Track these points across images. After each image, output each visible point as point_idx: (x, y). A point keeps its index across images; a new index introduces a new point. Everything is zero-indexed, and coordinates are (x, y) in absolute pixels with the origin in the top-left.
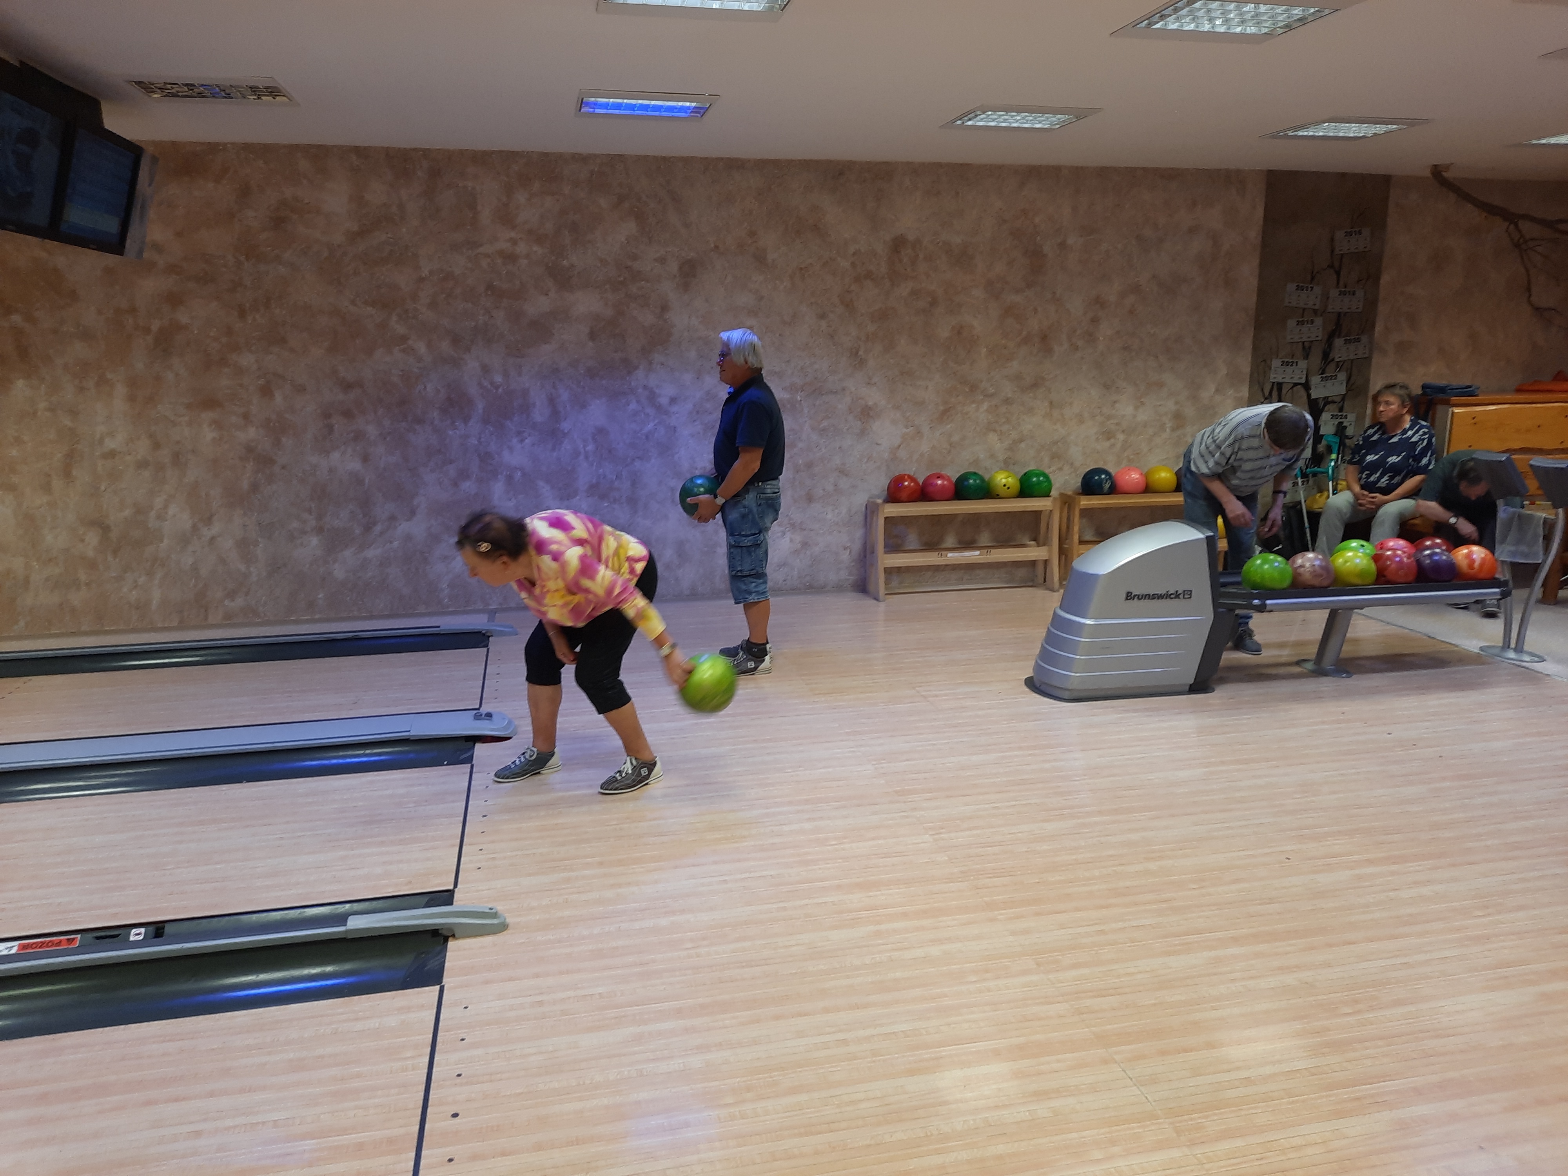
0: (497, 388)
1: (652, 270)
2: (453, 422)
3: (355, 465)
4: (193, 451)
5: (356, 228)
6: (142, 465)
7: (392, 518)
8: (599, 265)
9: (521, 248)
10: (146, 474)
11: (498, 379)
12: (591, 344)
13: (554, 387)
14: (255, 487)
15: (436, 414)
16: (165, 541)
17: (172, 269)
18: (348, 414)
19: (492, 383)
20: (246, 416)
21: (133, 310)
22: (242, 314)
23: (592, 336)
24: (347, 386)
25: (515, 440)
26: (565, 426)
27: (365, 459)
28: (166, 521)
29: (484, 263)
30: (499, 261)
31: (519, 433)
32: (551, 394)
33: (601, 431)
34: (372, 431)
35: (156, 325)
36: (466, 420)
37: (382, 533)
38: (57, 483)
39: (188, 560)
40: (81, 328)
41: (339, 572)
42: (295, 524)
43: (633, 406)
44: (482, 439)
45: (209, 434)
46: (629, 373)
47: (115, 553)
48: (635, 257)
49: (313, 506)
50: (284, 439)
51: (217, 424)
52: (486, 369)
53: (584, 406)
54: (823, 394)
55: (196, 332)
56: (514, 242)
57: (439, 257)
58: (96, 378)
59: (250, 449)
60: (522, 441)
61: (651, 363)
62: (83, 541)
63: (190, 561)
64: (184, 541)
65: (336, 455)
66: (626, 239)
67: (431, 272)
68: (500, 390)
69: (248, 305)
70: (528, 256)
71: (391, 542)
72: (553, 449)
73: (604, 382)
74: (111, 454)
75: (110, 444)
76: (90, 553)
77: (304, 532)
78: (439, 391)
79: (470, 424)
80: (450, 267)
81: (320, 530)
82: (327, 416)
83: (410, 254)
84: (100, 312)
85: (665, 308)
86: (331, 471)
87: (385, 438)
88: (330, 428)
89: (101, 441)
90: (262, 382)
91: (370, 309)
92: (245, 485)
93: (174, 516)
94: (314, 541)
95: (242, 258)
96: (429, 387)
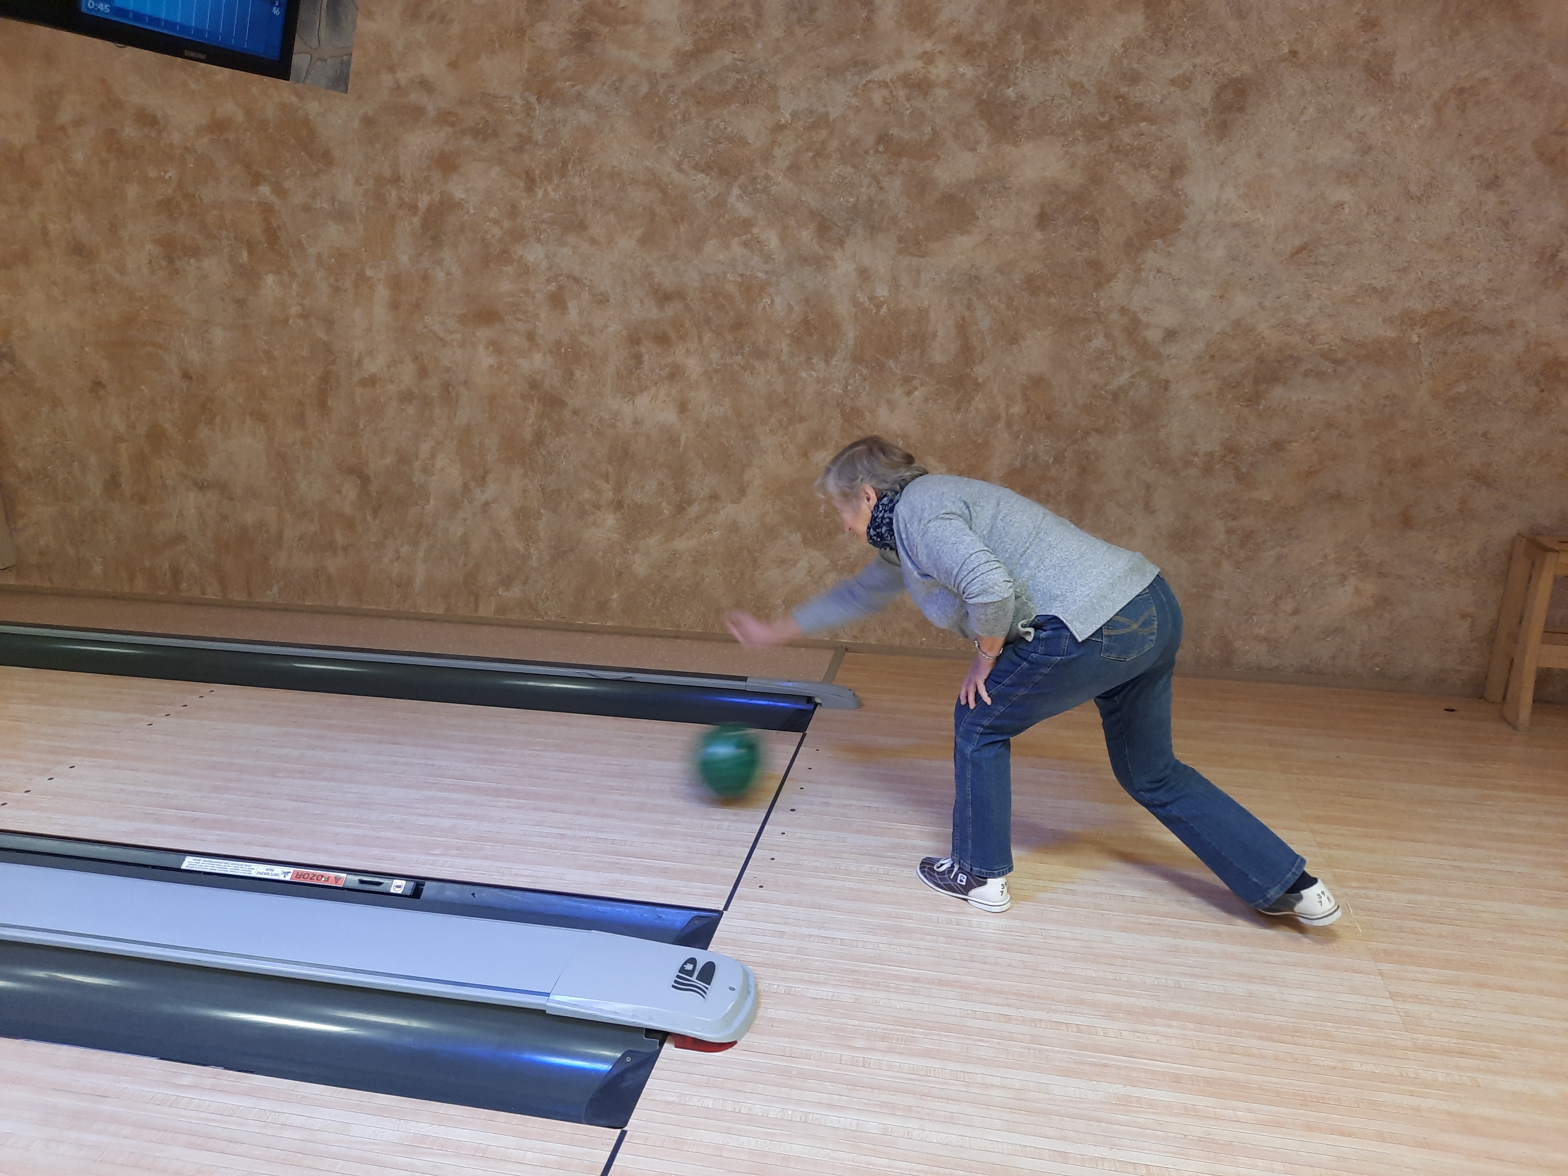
0: (879, 307)
1: (1162, 101)
2: (809, 359)
3: (669, 416)
4: (466, 382)
5: (689, 47)
6: (406, 397)
7: (714, 497)
8: (1068, 94)
9: (940, 70)
10: (411, 410)
11: (882, 291)
12: (1038, 235)
13: (969, 307)
14: (539, 438)
15: (784, 345)
16: (432, 501)
17: (445, 118)
18: (663, 340)
19: (872, 299)
20: (531, 337)
21: (396, 180)
22: (531, 183)
23: (1043, 220)
24: (663, 297)
25: (899, 392)
26: (981, 371)
27: (683, 407)
28: (433, 475)
29: (877, 97)
30: (901, 93)
31: (907, 380)
32: (963, 318)
33: (1038, 382)
34: (693, 365)
35: (424, 200)
36: (828, 354)
37: (697, 519)
38: (312, 416)
39: (457, 530)
40: (336, 203)
41: (640, 567)
42: (587, 494)
43: (1099, 342)
44: (849, 388)
45: (486, 360)
46: (1099, 286)
47: (375, 512)
48: (1134, 79)
49: (611, 470)
50: (578, 373)
51: (496, 347)
52: (863, 273)
53: (1014, 340)
54: (1465, 334)
55: (472, 212)
56: (928, 58)
57: (809, 89)
58: (354, 276)
59: (534, 384)
60: (909, 393)
61: (1139, 270)
62: (340, 492)
63: (460, 531)
64: (453, 504)
65: (643, 400)
66: (1123, 45)
67: (795, 115)
68: (884, 309)
69: (537, 172)
70: (948, 84)
71: (710, 531)
72: (958, 409)
73: (1053, 300)
74: (371, 381)
75: (371, 367)
76: (348, 510)
77: (598, 507)
78: (790, 307)
79: (833, 362)
80: (825, 106)
81: (618, 505)
82: (634, 341)
83: (765, 86)
84: (357, 182)
85: (1177, 170)
86: (636, 422)
87: (711, 379)
88: (638, 358)
89: (359, 362)
90: (552, 287)
91: (700, 176)
92: (528, 433)
93: (442, 469)
94: (610, 520)
95: (533, 99)
96: (778, 300)
